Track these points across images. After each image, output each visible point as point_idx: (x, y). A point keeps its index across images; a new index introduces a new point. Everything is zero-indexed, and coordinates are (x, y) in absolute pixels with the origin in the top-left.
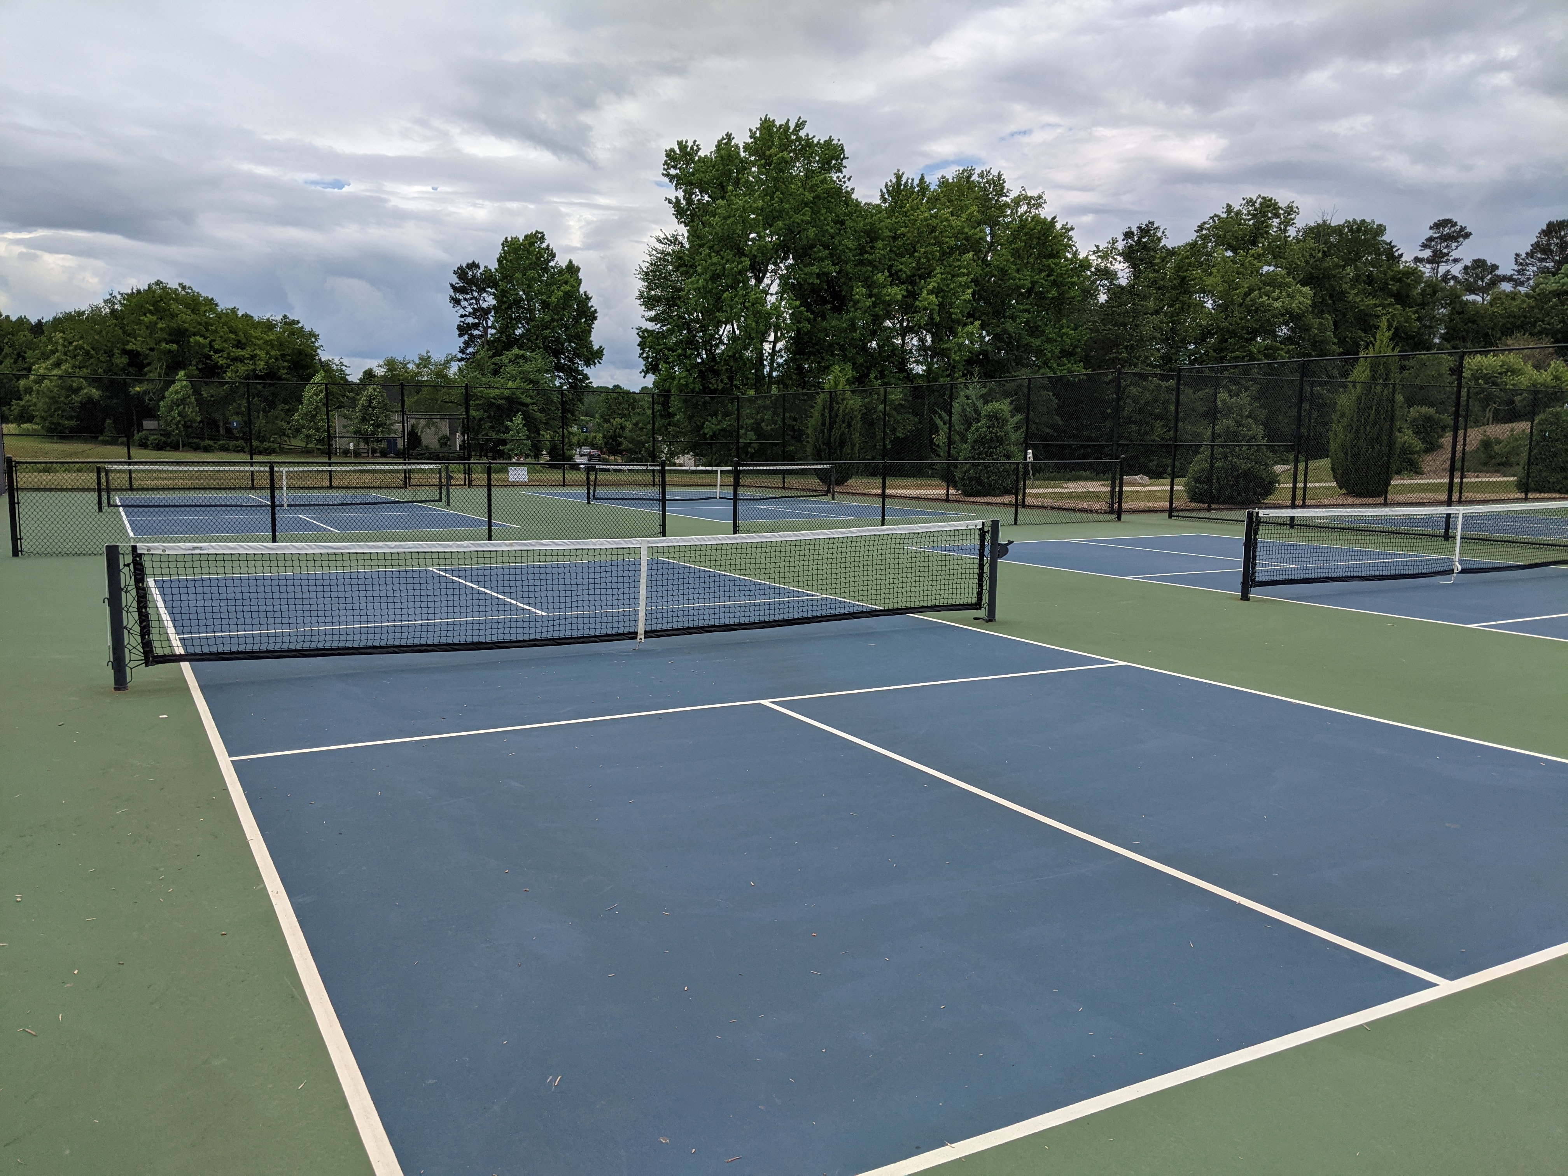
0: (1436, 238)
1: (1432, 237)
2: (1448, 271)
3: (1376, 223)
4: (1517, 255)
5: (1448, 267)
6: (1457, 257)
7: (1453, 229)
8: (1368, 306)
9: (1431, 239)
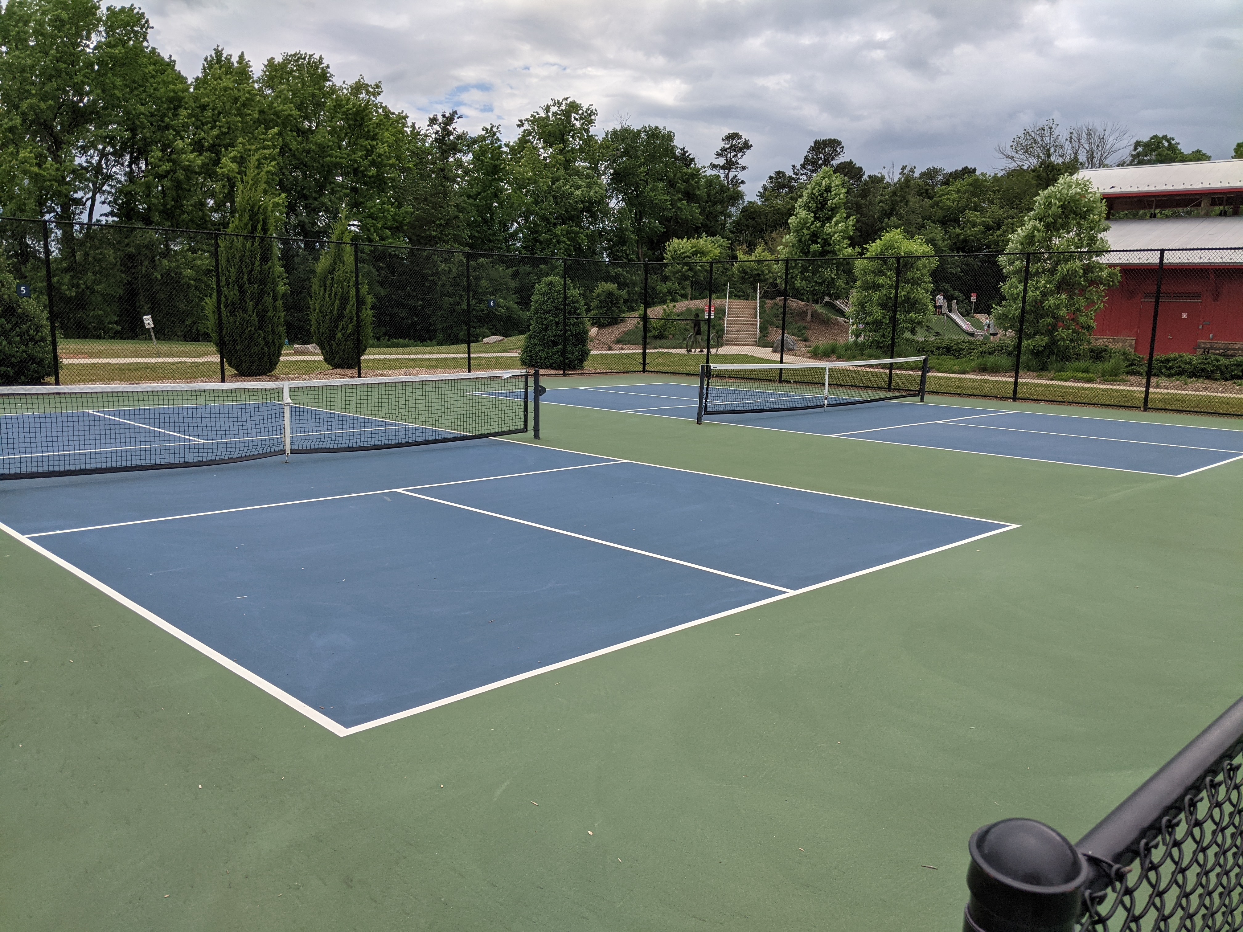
0: (728, 148)
1: (724, 147)
2: (736, 176)
3: (667, 130)
4: (794, 166)
5: (736, 173)
6: (744, 165)
7: (739, 141)
8: (661, 200)
9: (724, 149)
